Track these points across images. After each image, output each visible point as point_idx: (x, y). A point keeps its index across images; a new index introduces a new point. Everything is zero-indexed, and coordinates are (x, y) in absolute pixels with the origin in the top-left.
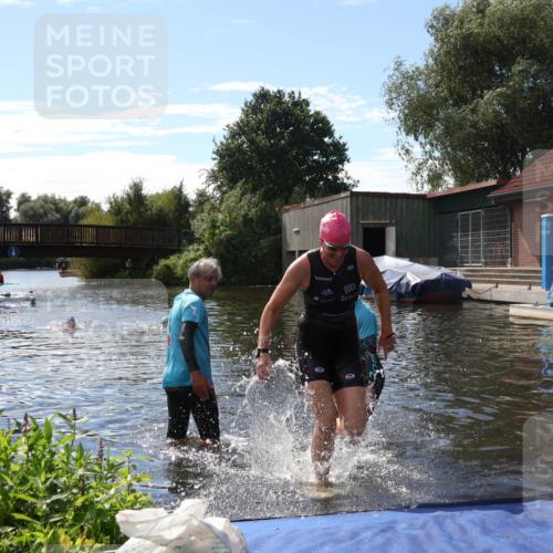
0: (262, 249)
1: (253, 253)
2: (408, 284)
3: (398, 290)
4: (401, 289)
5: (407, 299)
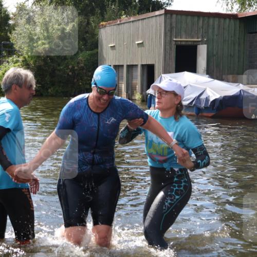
0: (78, 63)
1: (70, 67)
2: (207, 99)
3: (198, 105)
4: (200, 103)
5: (205, 114)
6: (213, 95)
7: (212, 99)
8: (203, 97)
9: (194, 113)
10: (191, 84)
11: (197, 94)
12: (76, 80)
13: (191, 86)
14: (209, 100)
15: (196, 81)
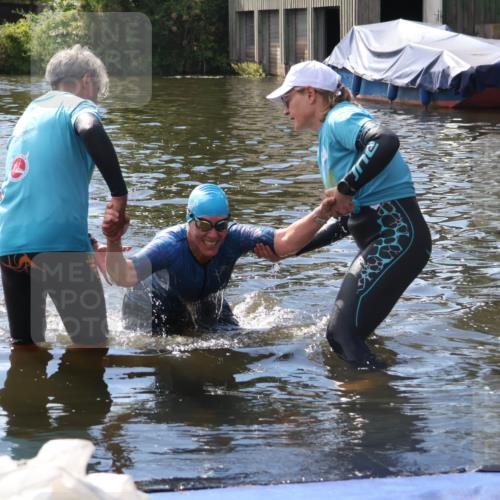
0: (190, 8)
1: (174, 15)
2: (445, 74)
3: (426, 84)
4: (431, 82)
5: (441, 103)
6: (457, 66)
7: (454, 73)
8: (437, 69)
9: (419, 102)
10: (413, 44)
11: (425, 65)
12: (185, 42)
13: (411, 47)
14: (449, 75)
15: (423, 37)
